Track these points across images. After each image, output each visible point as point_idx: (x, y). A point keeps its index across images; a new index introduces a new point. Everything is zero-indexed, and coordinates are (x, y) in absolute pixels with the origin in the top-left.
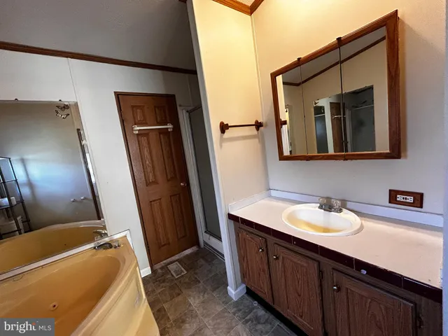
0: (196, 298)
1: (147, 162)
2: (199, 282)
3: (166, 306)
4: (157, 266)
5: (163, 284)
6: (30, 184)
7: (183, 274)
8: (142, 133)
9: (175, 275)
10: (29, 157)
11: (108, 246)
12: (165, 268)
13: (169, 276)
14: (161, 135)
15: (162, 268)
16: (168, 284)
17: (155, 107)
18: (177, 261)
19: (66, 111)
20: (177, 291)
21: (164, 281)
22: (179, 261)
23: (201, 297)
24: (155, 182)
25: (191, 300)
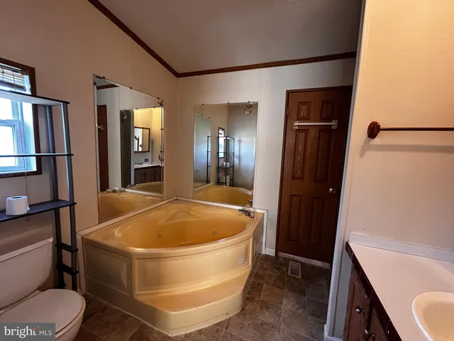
0: (291, 303)
1: (299, 158)
2: (305, 296)
3: (265, 286)
4: (282, 255)
5: (276, 271)
6: (239, 158)
7: (296, 276)
8: (301, 129)
9: (289, 272)
10: (244, 139)
11: (248, 213)
12: (287, 261)
13: (285, 269)
14: (321, 133)
15: (285, 259)
16: (279, 274)
17: (323, 102)
18: (300, 262)
19: (250, 109)
20: (280, 284)
21: (278, 269)
22: (303, 264)
23: (295, 308)
24: (301, 178)
25: (285, 301)
